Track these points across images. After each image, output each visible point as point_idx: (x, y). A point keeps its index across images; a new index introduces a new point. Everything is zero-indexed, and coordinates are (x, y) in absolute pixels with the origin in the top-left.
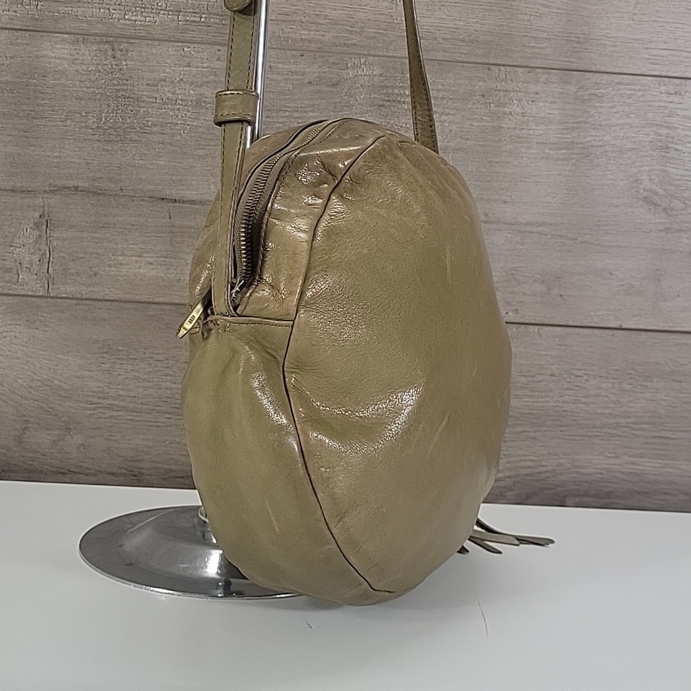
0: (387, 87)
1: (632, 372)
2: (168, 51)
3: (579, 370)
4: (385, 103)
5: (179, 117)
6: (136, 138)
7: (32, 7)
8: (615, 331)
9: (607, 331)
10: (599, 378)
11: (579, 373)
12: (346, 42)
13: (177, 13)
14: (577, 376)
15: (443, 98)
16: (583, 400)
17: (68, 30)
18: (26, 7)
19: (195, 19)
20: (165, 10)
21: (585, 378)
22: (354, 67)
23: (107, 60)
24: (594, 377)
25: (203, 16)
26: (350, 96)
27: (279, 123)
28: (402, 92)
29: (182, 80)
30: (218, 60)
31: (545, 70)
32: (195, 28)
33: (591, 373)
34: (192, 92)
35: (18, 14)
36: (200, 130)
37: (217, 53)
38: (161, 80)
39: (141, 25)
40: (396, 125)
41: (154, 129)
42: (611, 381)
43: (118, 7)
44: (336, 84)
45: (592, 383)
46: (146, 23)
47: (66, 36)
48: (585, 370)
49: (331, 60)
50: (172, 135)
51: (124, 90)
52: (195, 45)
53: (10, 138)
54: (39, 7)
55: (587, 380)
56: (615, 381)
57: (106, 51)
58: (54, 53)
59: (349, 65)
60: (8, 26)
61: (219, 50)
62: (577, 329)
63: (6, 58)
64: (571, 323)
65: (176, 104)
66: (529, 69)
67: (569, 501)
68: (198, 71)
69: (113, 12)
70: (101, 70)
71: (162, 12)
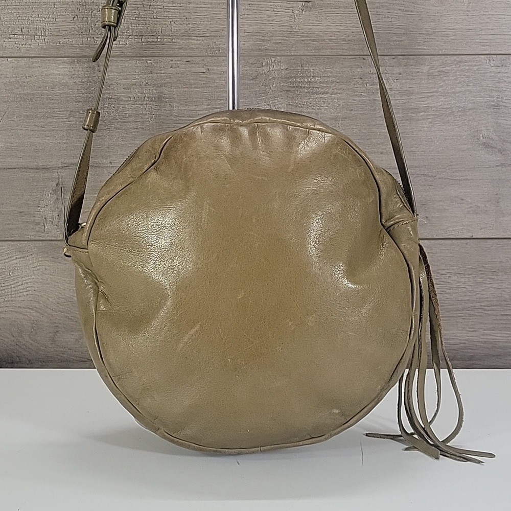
0: (291, 77)
1: (482, 269)
2: (136, 64)
3: (444, 270)
4: (290, 89)
5: (147, 109)
6: (118, 126)
7: (41, 41)
8: (468, 241)
9: (462, 241)
10: (458, 275)
11: (444, 272)
12: (260, 48)
13: (141, 37)
14: (442, 274)
15: (332, 82)
16: (448, 291)
17: (67, 55)
18: (37, 41)
19: (153, 40)
20: (132, 35)
21: (448, 275)
22: (268, 64)
23: (94, 73)
24: (455, 274)
25: (159, 37)
26: (265, 86)
27: (216, 108)
28: (302, 80)
29: (147, 83)
30: (171, 67)
31: (405, 57)
32: (153, 46)
33: (453, 272)
34: (154, 91)
35: (32, 46)
36: (162, 117)
37: (170, 62)
38: (133, 85)
39: (116, 47)
40: (300, 104)
41: (130, 119)
42: (467, 276)
43: (100, 35)
44: (255, 78)
45: (453, 278)
46: (120, 46)
47: (66, 59)
48: (448, 269)
49: (251, 61)
50: (143, 122)
51: (107, 93)
52: (155, 58)
53: (32, 132)
54: (46, 40)
55: (449, 277)
56: (470, 276)
57: (94, 67)
58: (58, 71)
59: (264, 64)
60: (26, 55)
61: (172, 60)
62: (440, 241)
63: (26, 78)
64: (435, 237)
65: (144, 101)
66: (393, 57)
68: (158, 76)
69: (97, 39)
70: (91, 80)
71: (130, 37)
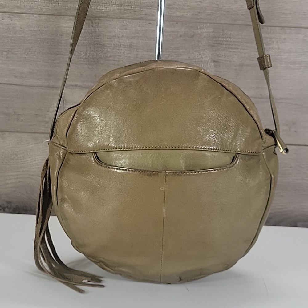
0: (215, 37)
2: (117, 23)
4: (215, 45)
5: (122, 53)
6: (103, 62)
7: (56, 5)
12: (197, 17)
13: (120, 6)
15: (241, 42)
17: (72, 14)
18: (54, 5)
19: (129, 8)
20: (115, 4)
22: (201, 28)
23: (89, 28)
25: (132, 7)
26: (199, 42)
27: (167, 55)
28: (222, 40)
29: (123, 36)
30: (139, 26)
31: (288, 28)
32: (128, 12)
34: (127, 41)
35: (50, 8)
36: (131, 58)
37: (139, 23)
38: (114, 36)
39: (104, 11)
40: (220, 55)
41: (111, 58)
43: (94, 4)
44: (192, 37)
46: (107, 11)
47: (71, 17)
49: (190, 25)
50: (119, 61)
51: (97, 41)
52: (129, 20)
53: (47, 63)
54: (59, 4)
57: (89, 23)
58: (66, 25)
59: (199, 28)
60: (46, 13)
61: (140, 22)
63: (45, 27)
64: (300, 144)
65: (120, 47)
66: (281, 28)
67: (299, 224)
68: (130, 32)
69: (92, 6)
70: (87, 32)
71: (114, 5)
